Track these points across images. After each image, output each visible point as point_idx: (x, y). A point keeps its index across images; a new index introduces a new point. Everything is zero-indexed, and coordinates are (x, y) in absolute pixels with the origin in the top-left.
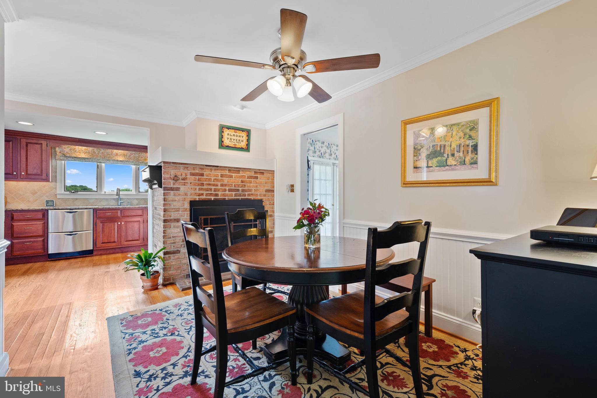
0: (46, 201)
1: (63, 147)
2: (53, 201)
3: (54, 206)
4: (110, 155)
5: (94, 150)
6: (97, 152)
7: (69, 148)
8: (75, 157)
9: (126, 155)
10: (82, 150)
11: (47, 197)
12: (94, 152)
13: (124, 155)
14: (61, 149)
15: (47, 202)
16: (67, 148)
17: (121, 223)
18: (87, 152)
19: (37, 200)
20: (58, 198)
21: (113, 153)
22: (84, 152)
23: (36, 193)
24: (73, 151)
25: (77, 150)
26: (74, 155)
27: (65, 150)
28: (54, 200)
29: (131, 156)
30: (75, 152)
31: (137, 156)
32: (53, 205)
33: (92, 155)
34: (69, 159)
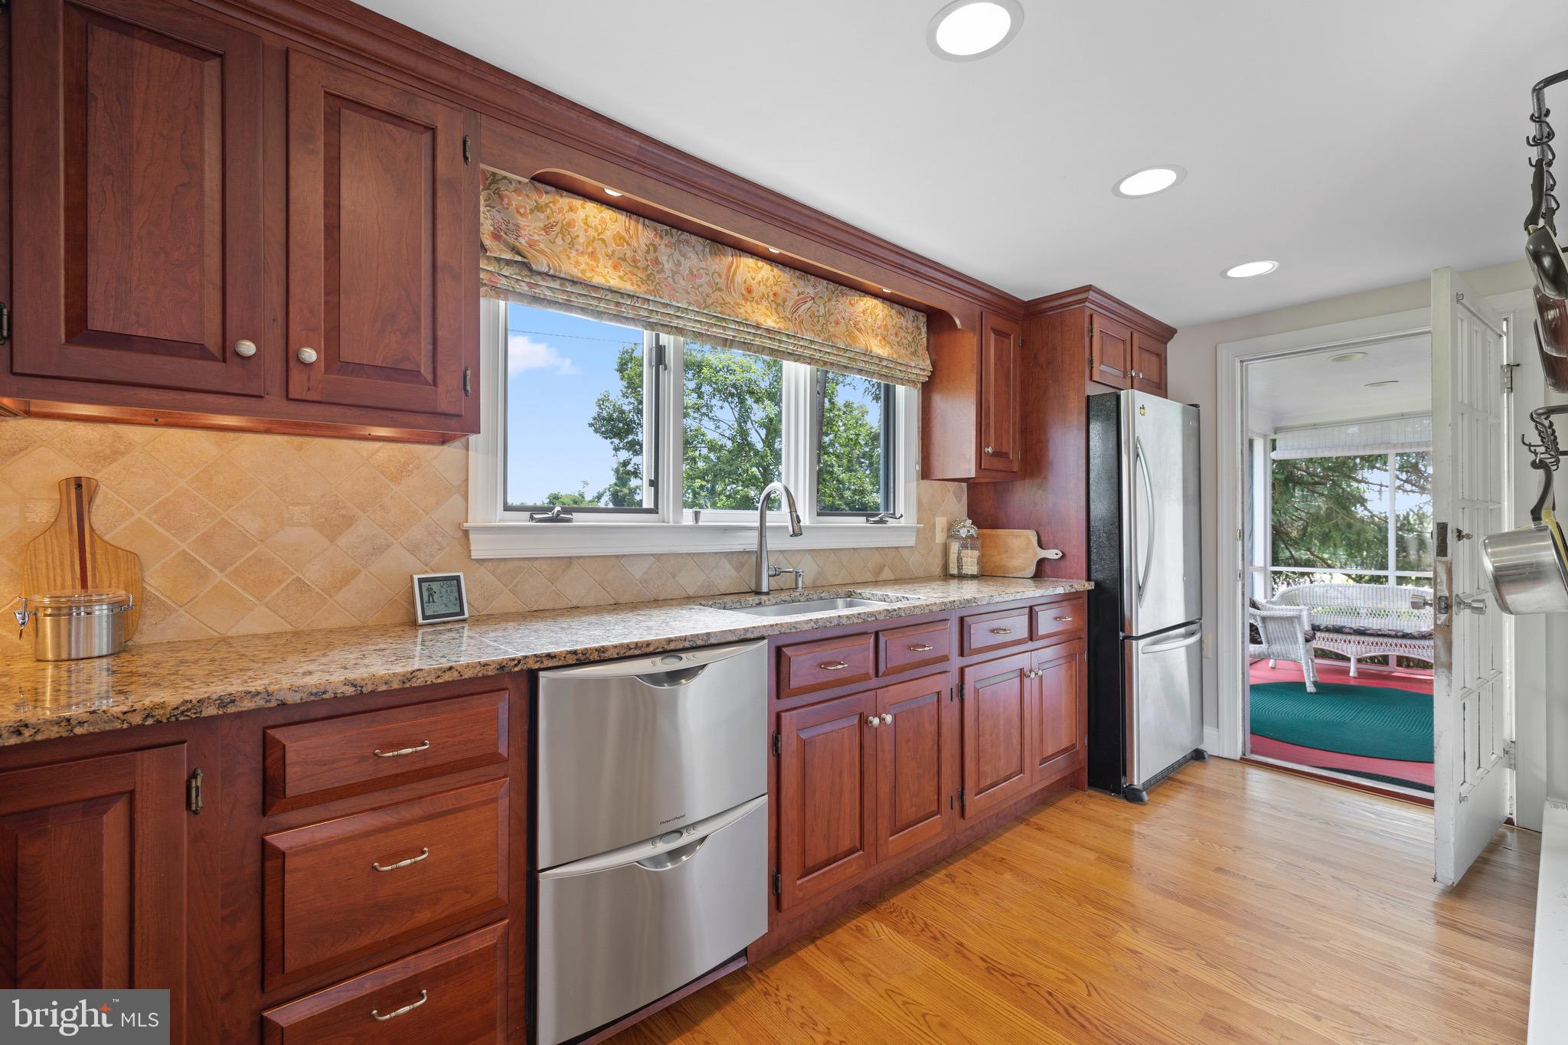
0: (421, 581)
1: (509, 204)
2: (457, 578)
3: (467, 615)
4: (720, 290)
5: (655, 250)
6: (668, 266)
7: (542, 216)
8: (574, 283)
9: (784, 301)
10: (603, 240)
11: (414, 549)
12: (656, 262)
13: (777, 302)
14: (498, 216)
15: (425, 585)
16: (532, 211)
17: (882, 720)
18: (624, 260)
19: (354, 574)
20: (475, 555)
21: (733, 279)
22: (614, 252)
23: (349, 521)
24: (559, 241)
25: (582, 239)
26: (569, 268)
27: (522, 221)
28: (461, 574)
29: (800, 311)
30: (572, 245)
31: (822, 312)
32: (462, 613)
33: (649, 276)
34: (545, 288)
